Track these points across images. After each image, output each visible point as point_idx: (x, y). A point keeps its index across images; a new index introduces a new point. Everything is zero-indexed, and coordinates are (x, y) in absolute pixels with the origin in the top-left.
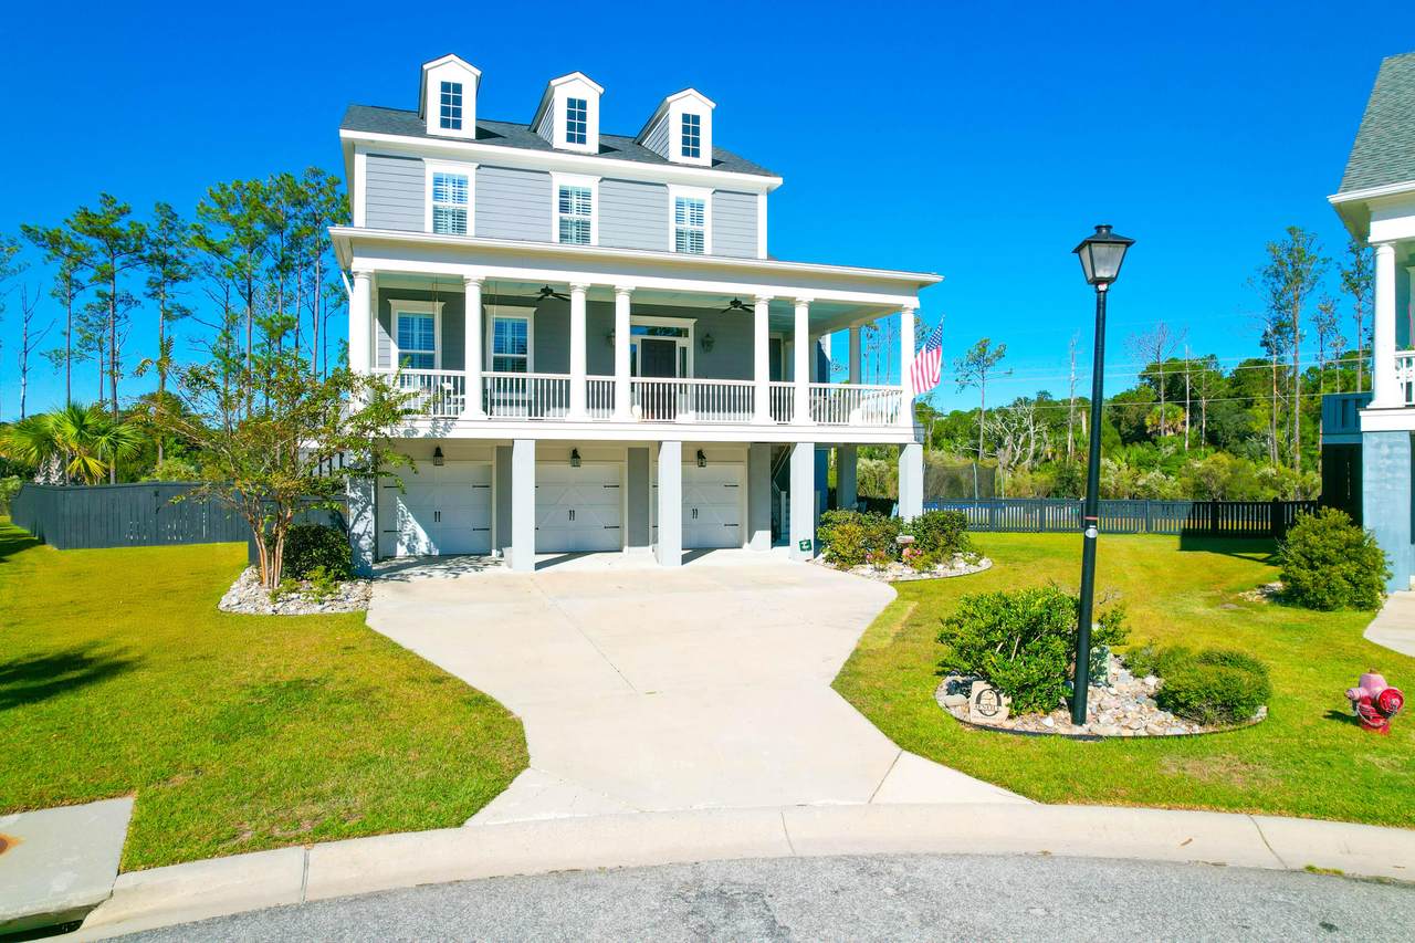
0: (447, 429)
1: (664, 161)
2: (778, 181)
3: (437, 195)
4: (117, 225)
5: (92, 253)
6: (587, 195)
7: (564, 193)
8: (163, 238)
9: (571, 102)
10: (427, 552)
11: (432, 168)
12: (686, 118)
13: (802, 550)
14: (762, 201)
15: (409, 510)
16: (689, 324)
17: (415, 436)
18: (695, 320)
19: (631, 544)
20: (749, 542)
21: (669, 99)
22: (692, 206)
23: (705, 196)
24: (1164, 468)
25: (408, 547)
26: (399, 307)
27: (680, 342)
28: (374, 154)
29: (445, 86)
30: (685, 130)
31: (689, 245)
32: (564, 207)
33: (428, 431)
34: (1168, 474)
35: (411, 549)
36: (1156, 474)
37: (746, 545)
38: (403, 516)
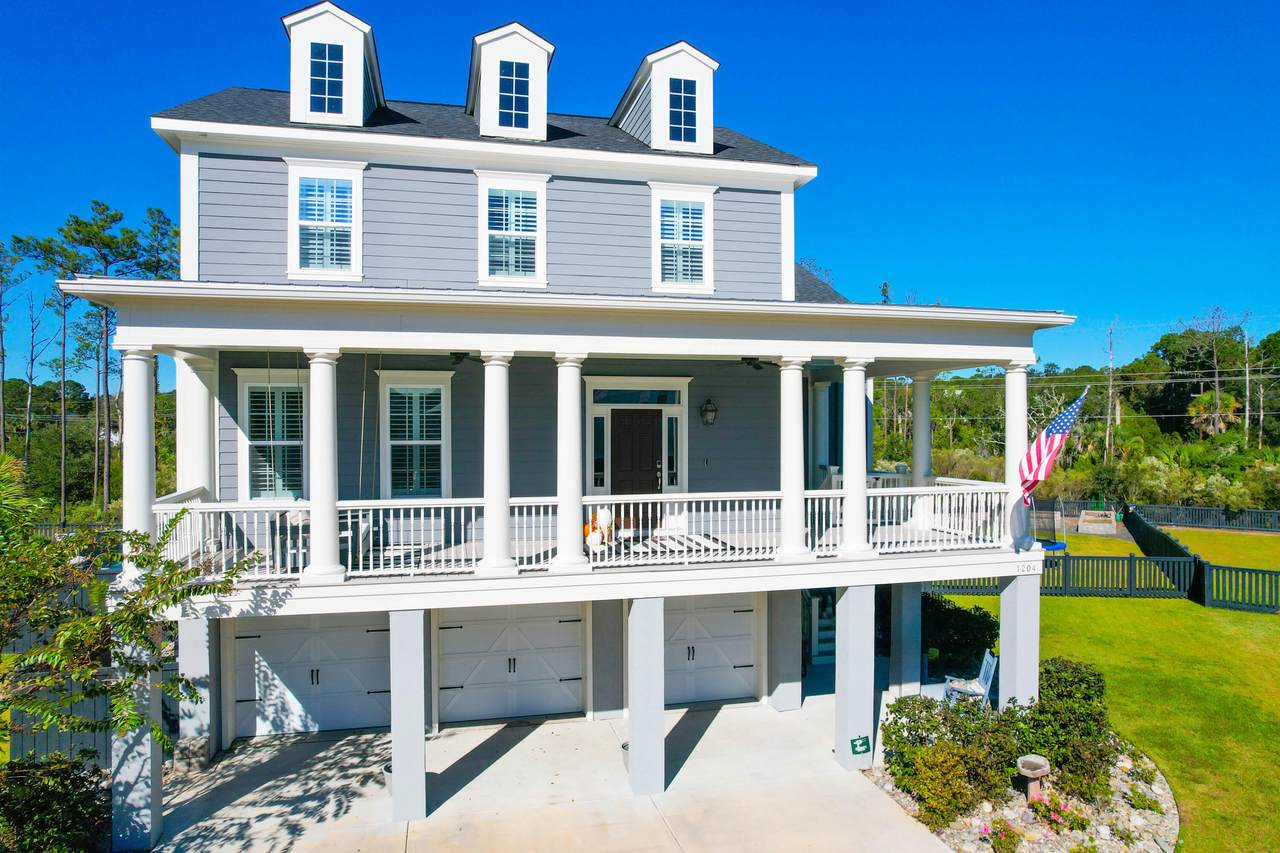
0: (278, 600)
1: (644, 148)
2: (811, 172)
3: (305, 211)
4: (109, 233)
5: (88, 261)
6: (529, 202)
7: (495, 201)
8: (156, 244)
9: (506, 67)
10: (301, 729)
11: (298, 171)
12: (675, 84)
13: (855, 752)
14: (788, 201)
15: (275, 669)
16: (681, 384)
17: (224, 616)
18: (689, 379)
19: (597, 708)
20: (770, 693)
21: (650, 58)
22: (685, 211)
23: (704, 197)
24: (1225, 470)
25: (274, 723)
26: (249, 380)
27: (668, 411)
28: (210, 152)
29: (317, 50)
30: (675, 102)
31: (680, 268)
32: (495, 221)
33: (246, 607)
34: (1231, 477)
35: (277, 725)
36: (1216, 479)
37: (765, 699)
38: (266, 678)
